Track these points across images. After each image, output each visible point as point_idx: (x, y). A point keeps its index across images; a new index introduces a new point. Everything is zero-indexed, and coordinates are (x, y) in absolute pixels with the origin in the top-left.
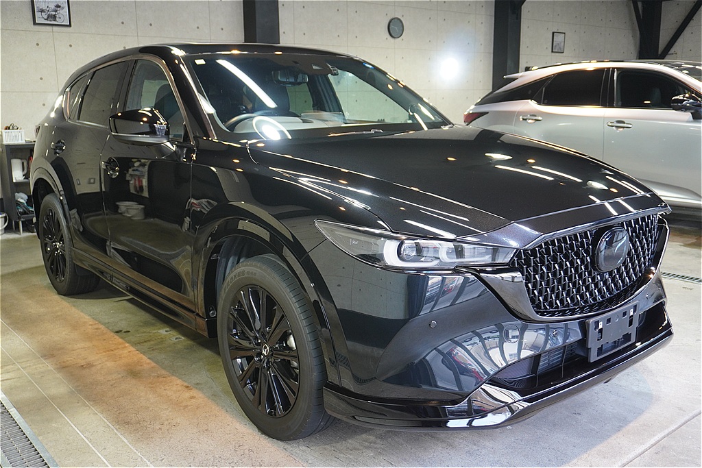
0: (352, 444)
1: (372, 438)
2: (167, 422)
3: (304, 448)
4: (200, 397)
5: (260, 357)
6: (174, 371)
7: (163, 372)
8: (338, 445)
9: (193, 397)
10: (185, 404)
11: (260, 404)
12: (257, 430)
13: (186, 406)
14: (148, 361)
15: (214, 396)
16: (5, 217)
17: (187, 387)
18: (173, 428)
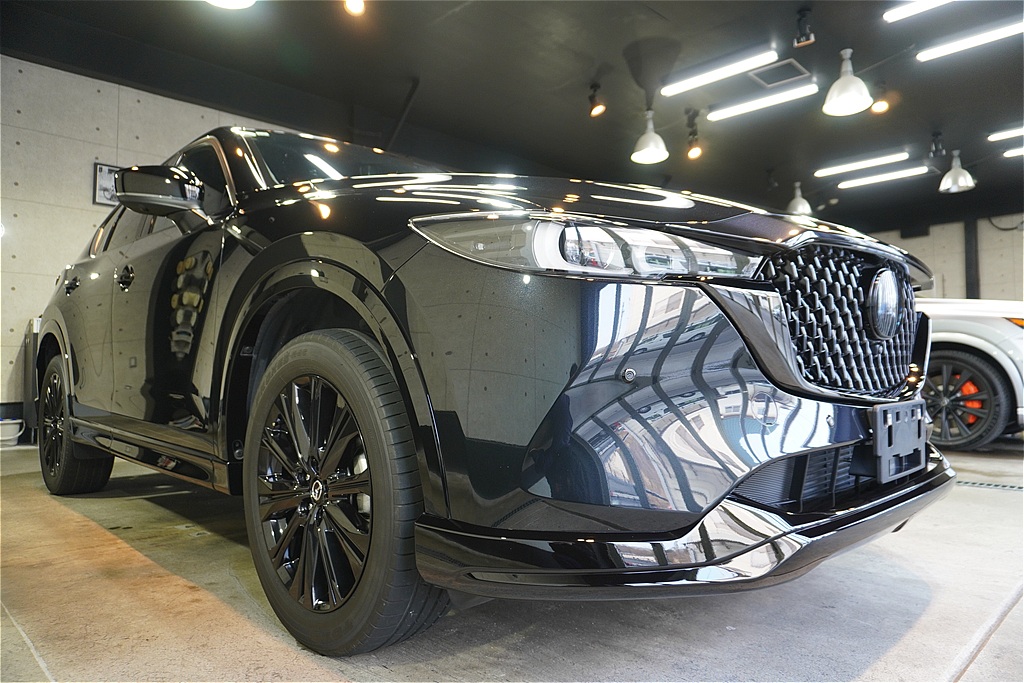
0: (465, 660)
1: (501, 650)
2: (135, 636)
3: (378, 669)
4: (208, 599)
5: (308, 506)
6: (178, 569)
7: (161, 571)
8: (441, 663)
9: (197, 601)
10: (179, 609)
11: (303, 593)
12: (295, 643)
13: (180, 613)
14: (144, 558)
15: (234, 599)
16: (21, 424)
17: (191, 588)
18: (145, 643)
